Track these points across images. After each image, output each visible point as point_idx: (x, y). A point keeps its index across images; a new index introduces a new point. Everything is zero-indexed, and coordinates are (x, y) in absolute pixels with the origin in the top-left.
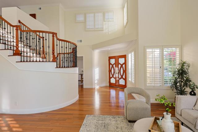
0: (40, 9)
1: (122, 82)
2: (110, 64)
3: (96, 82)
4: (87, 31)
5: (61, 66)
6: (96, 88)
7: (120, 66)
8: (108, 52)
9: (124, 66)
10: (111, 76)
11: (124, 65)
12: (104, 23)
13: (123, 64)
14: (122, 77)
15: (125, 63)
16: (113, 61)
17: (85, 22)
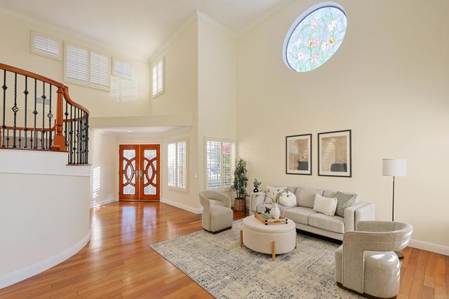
1: (150, 190)
2: (123, 158)
3: (95, 195)
5: (76, 162)
6: (94, 209)
7: (146, 163)
9: (155, 163)
10: (125, 182)
11: (155, 161)
12: (112, 77)
13: (154, 159)
14: (150, 182)
15: (158, 158)
17: (62, 60)
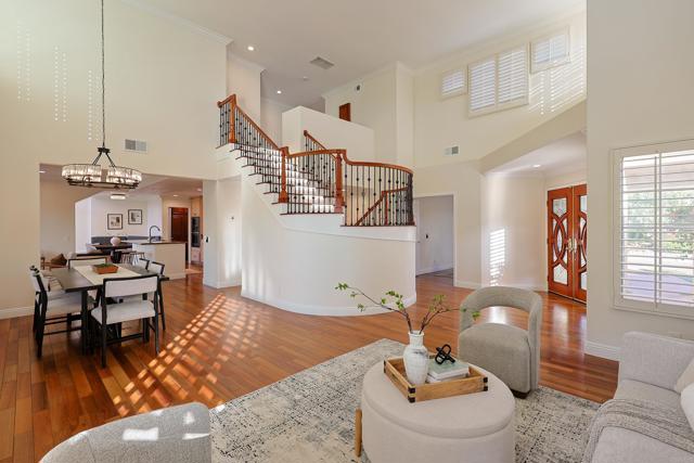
0: (358, 88)
2: (552, 216)
3: (495, 272)
4: (474, 117)
7: (583, 223)
8: (544, 174)
10: (555, 258)
12: (531, 78)
16: (561, 206)
17: (467, 92)
